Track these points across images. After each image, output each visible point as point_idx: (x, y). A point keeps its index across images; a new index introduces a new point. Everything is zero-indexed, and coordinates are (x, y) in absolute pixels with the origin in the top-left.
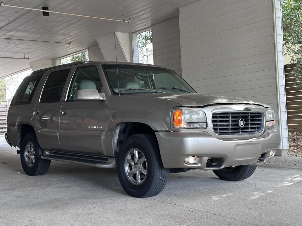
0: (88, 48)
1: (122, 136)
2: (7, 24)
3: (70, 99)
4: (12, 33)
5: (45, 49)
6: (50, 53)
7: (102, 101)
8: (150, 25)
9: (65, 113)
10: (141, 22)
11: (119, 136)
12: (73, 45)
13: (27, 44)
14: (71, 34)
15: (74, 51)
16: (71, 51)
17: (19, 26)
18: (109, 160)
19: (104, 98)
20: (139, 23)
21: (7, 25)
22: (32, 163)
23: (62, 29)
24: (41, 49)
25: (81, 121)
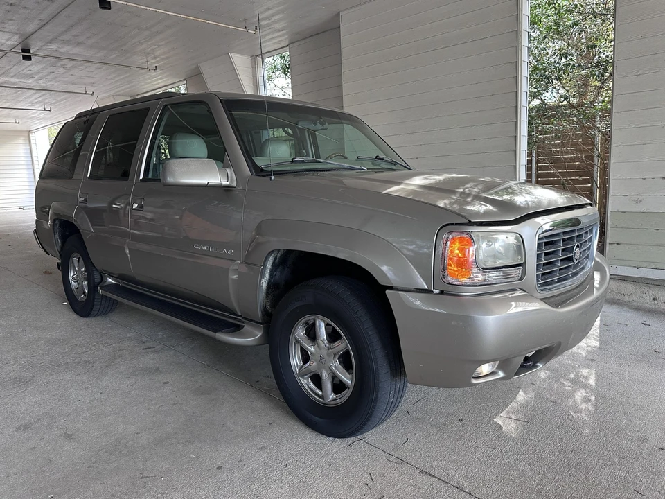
0: (185, 80)
1: (278, 273)
2: (39, 26)
3: (150, 176)
4: (54, 47)
5: (117, 79)
6: (125, 87)
7: (228, 189)
8: (286, 43)
9: (140, 206)
10: (274, 36)
11: (271, 274)
12: (161, 74)
13: (87, 69)
14: (157, 53)
15: (164, 84)
16: (158, 84)
17: (62, 33)
18: (247, 328)
19: (231, 181)
20: (270, 37)
21: (40, 28)
22: (84, 293)
23: (140, 43)
24: (111, 79)
25: (177, 217)
